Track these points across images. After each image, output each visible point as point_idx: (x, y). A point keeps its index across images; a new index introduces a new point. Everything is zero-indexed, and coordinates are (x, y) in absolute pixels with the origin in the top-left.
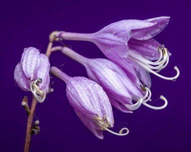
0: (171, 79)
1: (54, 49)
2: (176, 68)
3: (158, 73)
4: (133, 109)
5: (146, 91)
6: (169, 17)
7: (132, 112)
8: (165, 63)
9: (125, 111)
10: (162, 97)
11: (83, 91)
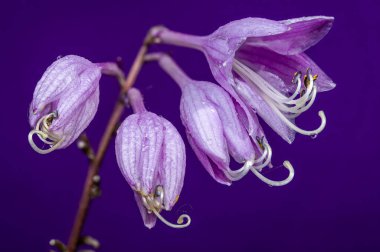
0: (308, 133)
1: (149, 57)
2: (322, 114)
3: (291, 120)
4: (233, 179)
5: (263, 149)
6: (332, 18)
7: (229, 184)
8: (307, 103)
9: (219, 181)
10: (288, 165)
11: (133, 140)
